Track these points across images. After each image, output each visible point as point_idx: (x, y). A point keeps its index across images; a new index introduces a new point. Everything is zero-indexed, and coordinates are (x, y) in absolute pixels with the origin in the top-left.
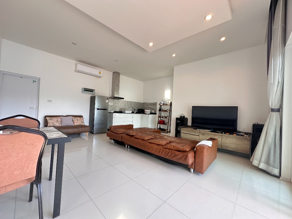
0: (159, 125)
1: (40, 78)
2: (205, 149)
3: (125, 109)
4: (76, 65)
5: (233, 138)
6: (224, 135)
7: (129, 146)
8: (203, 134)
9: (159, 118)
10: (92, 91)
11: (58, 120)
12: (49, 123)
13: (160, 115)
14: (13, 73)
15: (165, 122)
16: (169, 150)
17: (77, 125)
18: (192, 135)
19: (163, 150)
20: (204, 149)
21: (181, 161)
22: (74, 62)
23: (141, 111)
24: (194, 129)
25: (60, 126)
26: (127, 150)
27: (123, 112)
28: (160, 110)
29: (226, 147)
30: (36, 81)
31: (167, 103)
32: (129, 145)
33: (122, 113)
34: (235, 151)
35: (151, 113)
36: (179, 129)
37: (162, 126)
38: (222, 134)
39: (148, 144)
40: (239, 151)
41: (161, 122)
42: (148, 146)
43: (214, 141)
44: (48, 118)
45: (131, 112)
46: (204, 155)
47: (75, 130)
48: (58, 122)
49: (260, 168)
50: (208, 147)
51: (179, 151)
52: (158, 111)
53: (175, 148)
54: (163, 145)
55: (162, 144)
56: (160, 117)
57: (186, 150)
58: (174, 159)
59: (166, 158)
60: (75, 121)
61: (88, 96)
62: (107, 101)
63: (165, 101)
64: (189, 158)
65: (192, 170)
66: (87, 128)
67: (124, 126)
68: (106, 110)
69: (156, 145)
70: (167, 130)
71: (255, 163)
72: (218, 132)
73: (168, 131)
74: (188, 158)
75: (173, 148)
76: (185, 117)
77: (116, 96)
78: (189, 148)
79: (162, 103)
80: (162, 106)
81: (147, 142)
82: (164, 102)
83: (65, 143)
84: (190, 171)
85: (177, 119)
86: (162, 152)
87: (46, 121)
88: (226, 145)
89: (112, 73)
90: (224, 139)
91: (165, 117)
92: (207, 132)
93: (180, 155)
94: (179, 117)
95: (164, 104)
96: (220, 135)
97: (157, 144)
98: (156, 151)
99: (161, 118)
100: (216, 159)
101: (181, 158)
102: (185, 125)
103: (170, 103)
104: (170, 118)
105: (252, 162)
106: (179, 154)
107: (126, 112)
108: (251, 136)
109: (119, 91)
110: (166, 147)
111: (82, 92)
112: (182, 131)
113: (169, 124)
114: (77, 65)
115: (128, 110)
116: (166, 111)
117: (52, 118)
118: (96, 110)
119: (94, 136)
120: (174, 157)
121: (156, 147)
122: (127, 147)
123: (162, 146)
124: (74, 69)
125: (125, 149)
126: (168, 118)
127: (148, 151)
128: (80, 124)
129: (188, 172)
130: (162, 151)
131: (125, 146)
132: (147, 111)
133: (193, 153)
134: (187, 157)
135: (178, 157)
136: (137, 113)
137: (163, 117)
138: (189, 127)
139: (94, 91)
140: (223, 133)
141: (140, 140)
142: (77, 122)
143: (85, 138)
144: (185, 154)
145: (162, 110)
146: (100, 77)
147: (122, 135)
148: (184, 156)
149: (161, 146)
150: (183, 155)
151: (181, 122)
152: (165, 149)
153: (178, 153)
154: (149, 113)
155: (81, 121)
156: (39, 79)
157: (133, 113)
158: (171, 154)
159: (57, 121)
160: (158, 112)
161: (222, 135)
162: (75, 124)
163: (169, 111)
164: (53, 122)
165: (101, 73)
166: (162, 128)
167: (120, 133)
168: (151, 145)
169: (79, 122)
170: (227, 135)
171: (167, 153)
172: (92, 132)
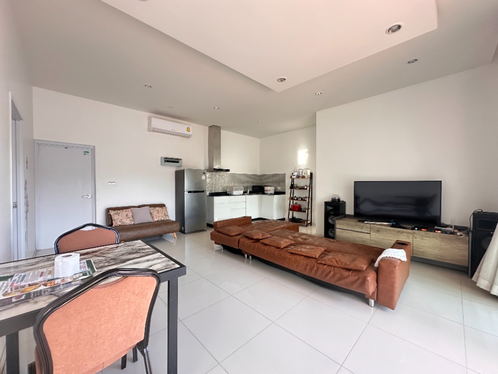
0: (291, 212)
1: (94, 146)
2: (397, 267)
3: (232, 189)
4: (149, 119)
5: (434, 237)
6: (417, 232)
7: (250, 257)
8: (378, 231)
9: (292, 201)
10: (176, 161)
11: (129, 214)
12: (115, 220)
13: (292, 196)
14: (53, 142)
15: (303, 207)
16: (330, 267)
17: (158, 221)
18: (356, 233)
19: (318, 268)
20: (395, 267)
21: (353, 288)
22: (145, 115)
23: (258, 190)
24: (359, 221)
25: (132, 225)
26: (248, 263)
27: (228, 193)
28: (292, 187)
29: (421, 253)
30: (89, 152)
31: (303, 174)
32: (252, 255)
33: (228, 195)
34: (438, 260)
35: (276, 193)
36: (330, 221)
37: (297, 215)
38: (414, 231)
39: (289, 256)
40: (448, 260)
41: (295, 208)
42: (290, 259)
43: (406, 248)
44: (112, 213)
45: (242, 192)
46: (395, 278)
47: (157, 230)
48: (129, 218)
49: (493, 293)
50: (400, 261)
51: (349, 270)
52: (289, 188)
53: (340, 263)
54: (315, 258)
55: (314, 256)
56: (292, 199)
57: (361, 268)
58: (341, 284)
59: (324, 281)
60: (154, 215)
61: (171, 169)
62: (203, 177)
63: (301, 171)
64: (368, 284)
65: (372, 302)
66: (175, 225)
67: (236, 219)
68: (203, 191)
69: (303, 257)
70: (307, 221)
71: (483, 283)
72: (405, 226)
73: (309, 222)
74: (366, 282)
75: (337, 264)
76: (341, 200)
77: (216, 167)
78: (365, 265)
79: (296, 174)
80: (295, 180)
81: (287, 251)
82: (299, 172)
83: (178, 278)
84: (368, 303)
85: (327, 204)
86: (317, 271)
87: (110, 216)
88: (421, 250)
89: (207, 128)
90: (418, 239)
91: (302, 199)
92: (383, 227)
93: (352, 277)
94: (329, 200)
95: (298, 177)
96: (409, 233)
97: (305, 256)
98: (305, 269)
99: (295, 202)
100: (409, 278)
101: (353, 283)
102: (342, 214)
103: (309, 174)
104: (310, 200)
105: (476, 283)
106: (349, 275)
107: (235, 193)
108: (470, 234)
109: (220, 158)
110: (323, 262)
111: (161, 164)
112: (338, 226)
113: (310, 210)
114: (151, 120)
115: (237, 190)
116: (302, 188)
117: (119, 212)
118: (186, 193)
119: (186, 238)
120: (340, 279)
121: (304, 261)
122: (248, 257)
123: (314, 260)
124: (147, 127)
125: (244, 262)
126: (307, 201)
127: (289, 268)
128: (163, 219)
129: (365, 305)
130: (315, 268)
131: (243, 255)
132: (269, 188)
133: (375, 273)
134: (364, 281)
135: (347, 280)
136: (251, 193)
137: (297, 198)
138: (349, 216)
139: (180, 161)
140: (415, 229)
141: (273, 248)
142: (158, 216)
143: (172, 241)
144: (361, 275)
145: (295, 186)
146: (188, 137)
147: (238, 237)
148: (358, 279)
149: (312, 259)
150: (356, 277)
151: (334, 208)
152: (321, 266)
153: (346, 273)
154: (273, 192)
155: (163, 214)
156: (93, 148)
157: (245, 193)
158: (334, 275)
159: (127, 215)
160: (288, 191)
161: (414, 233)
162: (156, 220)
163: (308, 189)
164: (121, 218)
165: (190, 130)
166: (297, 217)
167: (233, 234)
168: (294, 258)
169: (161, 215)
170: (423, 232)
171: (326, 273)
172: (183, 232)
